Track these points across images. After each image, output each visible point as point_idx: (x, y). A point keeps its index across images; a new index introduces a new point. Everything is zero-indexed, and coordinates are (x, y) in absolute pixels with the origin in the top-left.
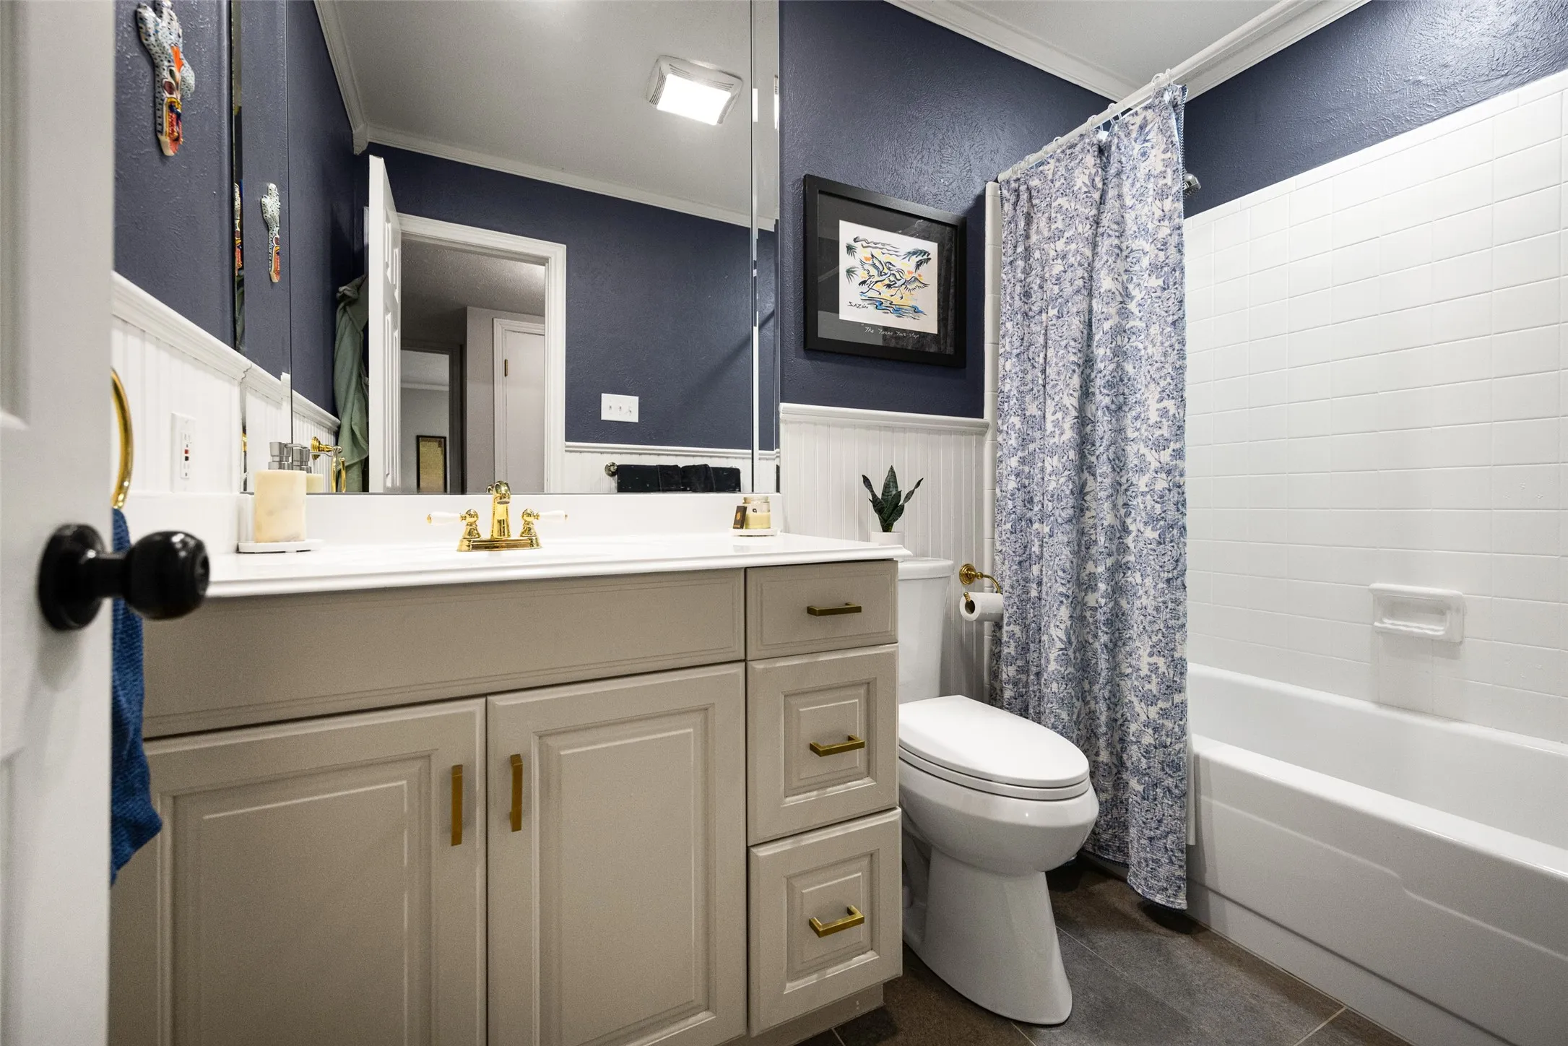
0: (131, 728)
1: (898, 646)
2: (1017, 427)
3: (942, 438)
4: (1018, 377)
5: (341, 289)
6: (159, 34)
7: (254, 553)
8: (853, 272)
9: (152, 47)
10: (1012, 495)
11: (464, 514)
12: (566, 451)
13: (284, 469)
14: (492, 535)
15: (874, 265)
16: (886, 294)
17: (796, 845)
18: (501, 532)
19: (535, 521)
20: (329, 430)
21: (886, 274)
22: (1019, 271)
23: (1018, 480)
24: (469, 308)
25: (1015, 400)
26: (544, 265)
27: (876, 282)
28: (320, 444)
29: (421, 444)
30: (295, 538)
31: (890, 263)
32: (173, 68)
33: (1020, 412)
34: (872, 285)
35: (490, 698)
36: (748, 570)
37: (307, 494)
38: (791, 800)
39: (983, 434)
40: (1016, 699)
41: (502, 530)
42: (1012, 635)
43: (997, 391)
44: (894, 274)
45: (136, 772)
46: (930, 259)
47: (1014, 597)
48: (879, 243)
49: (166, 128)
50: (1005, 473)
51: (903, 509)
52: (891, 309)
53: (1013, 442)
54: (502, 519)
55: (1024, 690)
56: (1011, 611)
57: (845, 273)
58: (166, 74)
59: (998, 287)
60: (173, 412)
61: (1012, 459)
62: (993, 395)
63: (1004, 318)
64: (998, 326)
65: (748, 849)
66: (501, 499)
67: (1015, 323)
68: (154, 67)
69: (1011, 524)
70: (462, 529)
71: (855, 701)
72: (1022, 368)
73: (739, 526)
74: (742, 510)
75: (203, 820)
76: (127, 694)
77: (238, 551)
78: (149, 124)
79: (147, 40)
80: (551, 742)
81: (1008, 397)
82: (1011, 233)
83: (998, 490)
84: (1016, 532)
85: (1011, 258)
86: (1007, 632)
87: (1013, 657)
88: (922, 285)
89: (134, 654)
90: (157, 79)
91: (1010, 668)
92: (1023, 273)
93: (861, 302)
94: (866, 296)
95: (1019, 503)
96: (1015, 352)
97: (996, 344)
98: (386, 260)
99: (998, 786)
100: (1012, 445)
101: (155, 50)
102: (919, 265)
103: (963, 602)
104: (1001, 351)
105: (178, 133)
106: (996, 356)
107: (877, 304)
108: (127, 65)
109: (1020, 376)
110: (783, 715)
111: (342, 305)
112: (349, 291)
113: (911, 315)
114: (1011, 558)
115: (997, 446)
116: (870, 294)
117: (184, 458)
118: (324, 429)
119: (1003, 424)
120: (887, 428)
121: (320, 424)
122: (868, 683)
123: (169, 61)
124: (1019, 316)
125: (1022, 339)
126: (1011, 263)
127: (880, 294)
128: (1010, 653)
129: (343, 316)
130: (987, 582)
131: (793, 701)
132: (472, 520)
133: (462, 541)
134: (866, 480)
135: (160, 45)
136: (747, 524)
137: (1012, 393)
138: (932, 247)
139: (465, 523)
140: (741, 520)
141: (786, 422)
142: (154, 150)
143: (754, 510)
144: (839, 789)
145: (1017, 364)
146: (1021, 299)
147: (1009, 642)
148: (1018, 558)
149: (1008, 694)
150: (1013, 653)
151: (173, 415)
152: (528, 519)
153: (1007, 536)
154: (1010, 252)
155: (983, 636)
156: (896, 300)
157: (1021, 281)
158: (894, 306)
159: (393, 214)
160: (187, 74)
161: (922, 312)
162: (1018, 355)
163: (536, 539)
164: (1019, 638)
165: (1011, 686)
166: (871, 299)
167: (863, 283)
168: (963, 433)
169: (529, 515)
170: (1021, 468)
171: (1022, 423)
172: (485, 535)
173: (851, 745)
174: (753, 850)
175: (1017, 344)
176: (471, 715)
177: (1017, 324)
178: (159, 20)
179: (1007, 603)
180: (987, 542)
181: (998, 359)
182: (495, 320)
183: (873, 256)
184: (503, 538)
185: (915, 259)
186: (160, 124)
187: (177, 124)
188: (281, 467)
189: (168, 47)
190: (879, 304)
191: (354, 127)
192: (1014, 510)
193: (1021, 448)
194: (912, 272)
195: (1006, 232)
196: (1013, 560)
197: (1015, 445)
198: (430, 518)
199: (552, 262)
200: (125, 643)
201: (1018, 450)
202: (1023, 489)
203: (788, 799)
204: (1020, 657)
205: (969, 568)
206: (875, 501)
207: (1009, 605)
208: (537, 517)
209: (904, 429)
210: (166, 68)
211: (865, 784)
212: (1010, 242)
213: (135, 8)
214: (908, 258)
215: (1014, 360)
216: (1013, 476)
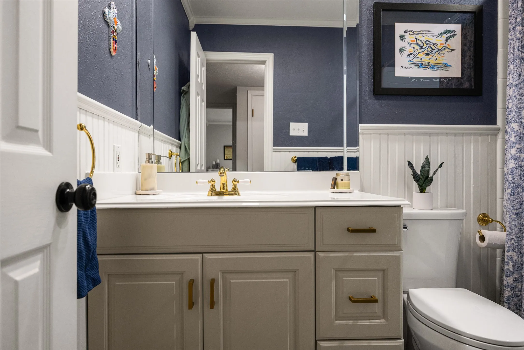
0: (92, 248)
1: (402, 253)
2: (515, 130)
3: (465, 138)
4: (516, 98)
5: (182, 88)
6: (110, 15)
7: (141, 194)
8: (403, 50)
9: (108, 20)
10: (512, 172)
11: (210, 180)
12: (273, 151)
13: (150, 163)
14: (220, 190)
15: (418, 44)
16: (425, 59)
17: (341, 345)
18: (224, 188)
19: (237, 184)
20: (177, 146)
21: (425, 48)
22: (518, 33)
23: (516, 162)
24: (238, 87)
25: (514, 113)
26: (264, 64)
27: (419, 53)
28: (172, 152)
29: (226, 149)
30: (153, 189)
31: (428, 41)
32: (114, 25)
33: (518, 120)
34: (416, 55)
35: (204, 254)
36: (316, 208)
37: (157, 173)
38: (338, 322)
39: (496, 135)
40: (513, 297)
41: (224, 187)
42: (511, 258)
43: (506, 108)
44: (430, 47)
45: (94, 262)
46: (456, 34)
47: (512, 235)
48: (420, 31)
49: (112, 46)
50: (508, 158)
51: (432, 180)
52: (429, 67)
53: (513, 139)
54: (224, 182)
55: (519, 293)
56: (510, 243)
57: (399, 51)
58: (112, 28)
59: (506, 44)
60: (114, 144)
61: (512, 149)
62: (503, 111)
63: (510, 62)
64: (506, 67)
65: (316, 341)
66: (220, 174)
67: (515, 66)
68: (109, 26)
69: (511, 189)
70: (209, 186)
71: (376, 279)
72: (520, 93)
73: (333, 188)
74: (335, 180)
75: (115, 284)
76: (91, 237)
77: (136, 194)
78: (107, 47)
79: (106, 19)
80: (228, 276)
81: (511, 111)
82: (514, 10)
83: (505, 169)
84: (514, 195)
85: (514, 26)
86: (507, 256)
87: (511, 272)
88: (450, 50)
89: (94, 224)
90: (110, 30)
91: (508, 278)
92: (520, 34)
93: (410, 66)
94: (412, 62)
95: (517, 177)
96: (515, 83)
97: (505, 79)
98: (198, 74)
99: (464, 338)
100: (512, 141)
101: (109, 21)
102: (447, 40)
103: (478, 236)
104: (508, 83)
105: (116, 47)
106: (505, 86)
107: (419, 65)
108: (100, 29)
109: (518, 98)
110: (334, 280)
111: (183, 94)
112: (185, 88)
113: (443, 69)
114: (510, 211)
115: (505, 142)
116: (415, 60)
117: (117, 160)
118: (175, 146)
119: (508, 128)
120: (426, 134)
121: (172, 144)
122: (384, 270)
123: (113, 23)
124: (517, 61)
125: (520, 75)
126: (514, 28)
127: (421, 59)
128: (509, 269)
129: (183, 98)
130: (498, 225)
131: (340, 274)
132: (213, 183)
133: (209, 192)
134: (410, 164)
135: (110, 19)
136: (337, 187)
137: (513, 109)
138: (458, 28)
139: (210, 184)
140: (335, 184)
141: (362, 134)
142: (109, 55)
143: (342, 180)
144: (366, 322)
145: (516, 91)
146: (519, 50)
147: (508, 262)
148: (515, 211)
149: (507, 293)
150: (511, 269)
151: (114, 145)
152: (235, 183)
153: (509, 197)
154: (513, 22)
155: (496, 257)
156: (432, 62)
157: (519, 39)
158: (431, 65)
159: (202, 53)
160: (119, 26)
161: (450, 66)
162: (516, 85)
163: (238, 192)
164: (516, 260)
165: (509, 289)
166: (415, 63)
167: (410, 54)
168: (480, 135)
169: (235, 181)
170: (518, 155)
171: (519, 127)
172: (218, 189)
173: (373, 300)
174: (318, 342)
175: (516, 78)
176: (197, 260)
177: (516, 66)
178: (109, 11)
179: (507, 238)
180: (499, 201)
181: (506, 88)
182: (248, 91)
183: (416, 39)
184: (225, 191)
185: (445, 36)
186: (110, 46)
187: (115, 44)
188: (149, 162)
189: (112, 19)
190: (420, 65)
191: (190, 19)
192: (513, 181)
193: (518, 142)
194: (443, 44)
195: (511, 10)
196: (512, 212)
197: (514, 141)
198: (197, 182)
199: (267, 62)
200: (91, 221)
201: (516, 144)
202: (520, 168)
203: (337, 322)
204: (516, 272)
205: (485, 215)
206: (415, 174)
207: (509, 240)
208: (238, 182)
209: (438, 134)
210: (112, 26)
211: (381, 322)
212: (513, 15)
213: (102, 9)
214: (440, 37)
215: (514, 88)
216: (513, 160)
